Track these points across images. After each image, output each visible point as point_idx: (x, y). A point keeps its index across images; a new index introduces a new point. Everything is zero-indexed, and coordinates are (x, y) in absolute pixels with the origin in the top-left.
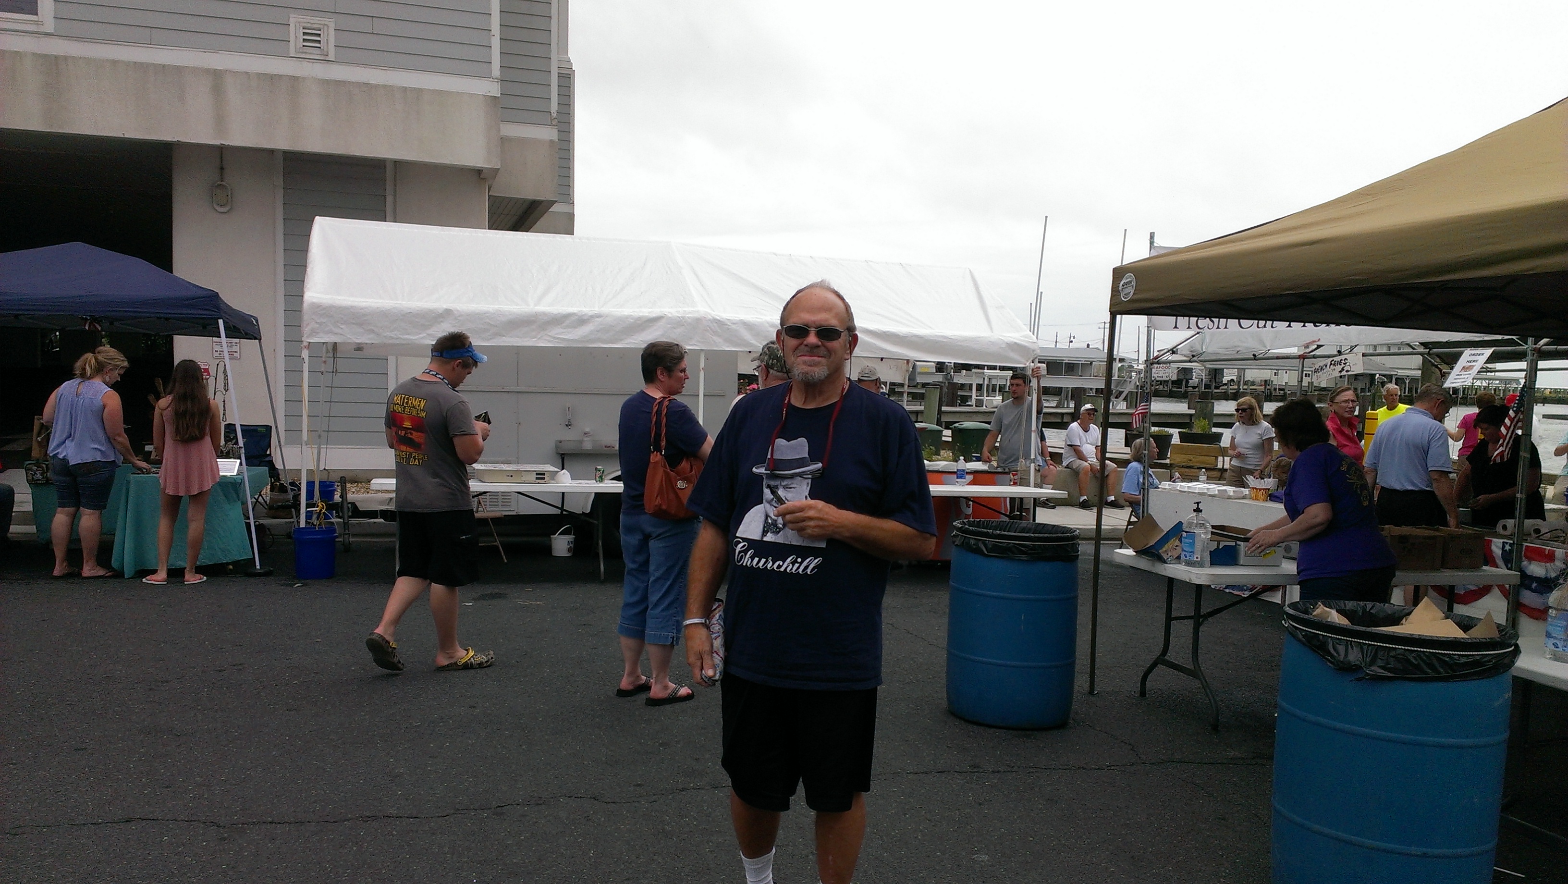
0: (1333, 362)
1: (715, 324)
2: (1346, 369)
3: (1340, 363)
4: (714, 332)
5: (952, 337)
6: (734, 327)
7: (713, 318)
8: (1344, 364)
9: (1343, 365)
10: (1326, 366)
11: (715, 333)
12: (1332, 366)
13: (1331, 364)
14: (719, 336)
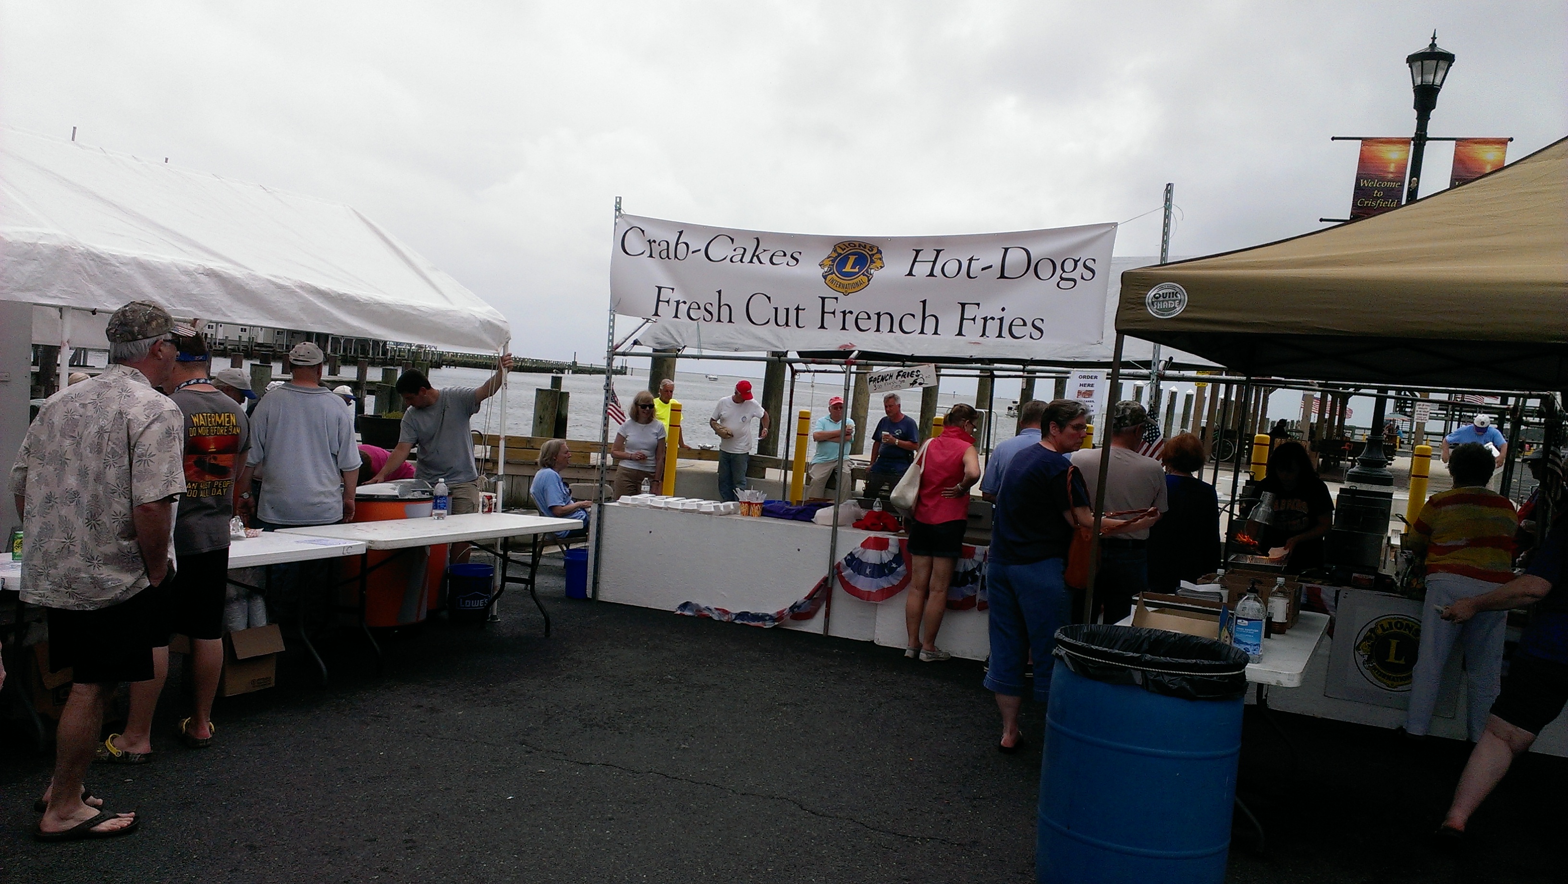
0: (901, 374)
1: (92, 263)
2: (918, 381)
3: (911, 375)
4: (89, 275)
5: (423, 309)
6: (124, 269)
7: (88, 250)
8: (916, 376)
9: (915, 378)
10: (891, 376)
11: (92, 278)
12: (899, 377)
13: (899, 375)
14: (99, 284)
